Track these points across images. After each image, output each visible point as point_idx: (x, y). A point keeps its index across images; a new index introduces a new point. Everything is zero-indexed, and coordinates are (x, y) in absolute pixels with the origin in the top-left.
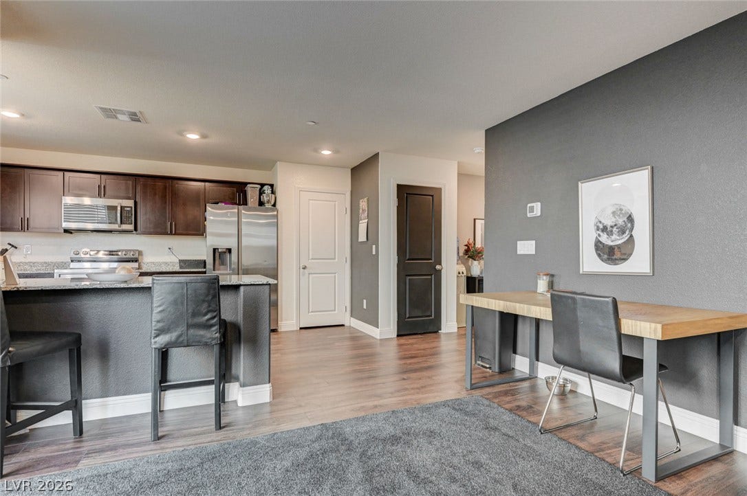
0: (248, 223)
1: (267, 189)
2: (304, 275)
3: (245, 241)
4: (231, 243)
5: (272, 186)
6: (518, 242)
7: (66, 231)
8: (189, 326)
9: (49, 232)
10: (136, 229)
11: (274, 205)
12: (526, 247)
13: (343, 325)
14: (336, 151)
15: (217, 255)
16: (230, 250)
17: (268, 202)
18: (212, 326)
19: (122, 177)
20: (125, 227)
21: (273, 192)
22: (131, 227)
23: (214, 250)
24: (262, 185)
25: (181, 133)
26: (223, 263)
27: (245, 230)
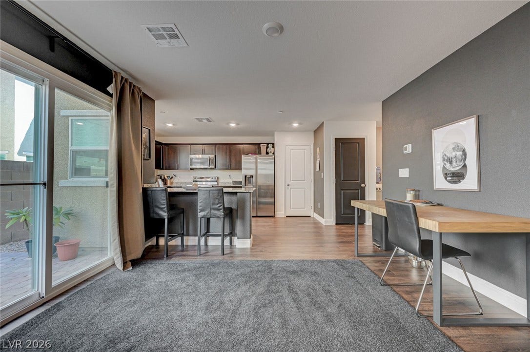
0: (260, 163)
1: (271, 146)
2: (288, 188)
3: (259, 172)
4: (253, 173)
5: (273, 144)
6: (400, 170)
7: (191, 169)
8: (211, 209)
9: (186, 169)
10: (215, 167)
11: (274, 154)
12: (404, 173)
13: (310, 216)
14: (300, 124)
15: (247, 179)
16: (252, 176)
17: (271, 152)
18: (221, 209)
19: (211, 145)
20: (211, 167)
21: (273, 147)
22: (213, 167)
23: (246, 176)
24: (268, 144)
25: (228, 123)
26: (250, 183)
27: (259, 166)
